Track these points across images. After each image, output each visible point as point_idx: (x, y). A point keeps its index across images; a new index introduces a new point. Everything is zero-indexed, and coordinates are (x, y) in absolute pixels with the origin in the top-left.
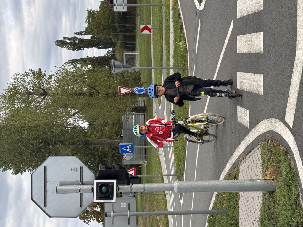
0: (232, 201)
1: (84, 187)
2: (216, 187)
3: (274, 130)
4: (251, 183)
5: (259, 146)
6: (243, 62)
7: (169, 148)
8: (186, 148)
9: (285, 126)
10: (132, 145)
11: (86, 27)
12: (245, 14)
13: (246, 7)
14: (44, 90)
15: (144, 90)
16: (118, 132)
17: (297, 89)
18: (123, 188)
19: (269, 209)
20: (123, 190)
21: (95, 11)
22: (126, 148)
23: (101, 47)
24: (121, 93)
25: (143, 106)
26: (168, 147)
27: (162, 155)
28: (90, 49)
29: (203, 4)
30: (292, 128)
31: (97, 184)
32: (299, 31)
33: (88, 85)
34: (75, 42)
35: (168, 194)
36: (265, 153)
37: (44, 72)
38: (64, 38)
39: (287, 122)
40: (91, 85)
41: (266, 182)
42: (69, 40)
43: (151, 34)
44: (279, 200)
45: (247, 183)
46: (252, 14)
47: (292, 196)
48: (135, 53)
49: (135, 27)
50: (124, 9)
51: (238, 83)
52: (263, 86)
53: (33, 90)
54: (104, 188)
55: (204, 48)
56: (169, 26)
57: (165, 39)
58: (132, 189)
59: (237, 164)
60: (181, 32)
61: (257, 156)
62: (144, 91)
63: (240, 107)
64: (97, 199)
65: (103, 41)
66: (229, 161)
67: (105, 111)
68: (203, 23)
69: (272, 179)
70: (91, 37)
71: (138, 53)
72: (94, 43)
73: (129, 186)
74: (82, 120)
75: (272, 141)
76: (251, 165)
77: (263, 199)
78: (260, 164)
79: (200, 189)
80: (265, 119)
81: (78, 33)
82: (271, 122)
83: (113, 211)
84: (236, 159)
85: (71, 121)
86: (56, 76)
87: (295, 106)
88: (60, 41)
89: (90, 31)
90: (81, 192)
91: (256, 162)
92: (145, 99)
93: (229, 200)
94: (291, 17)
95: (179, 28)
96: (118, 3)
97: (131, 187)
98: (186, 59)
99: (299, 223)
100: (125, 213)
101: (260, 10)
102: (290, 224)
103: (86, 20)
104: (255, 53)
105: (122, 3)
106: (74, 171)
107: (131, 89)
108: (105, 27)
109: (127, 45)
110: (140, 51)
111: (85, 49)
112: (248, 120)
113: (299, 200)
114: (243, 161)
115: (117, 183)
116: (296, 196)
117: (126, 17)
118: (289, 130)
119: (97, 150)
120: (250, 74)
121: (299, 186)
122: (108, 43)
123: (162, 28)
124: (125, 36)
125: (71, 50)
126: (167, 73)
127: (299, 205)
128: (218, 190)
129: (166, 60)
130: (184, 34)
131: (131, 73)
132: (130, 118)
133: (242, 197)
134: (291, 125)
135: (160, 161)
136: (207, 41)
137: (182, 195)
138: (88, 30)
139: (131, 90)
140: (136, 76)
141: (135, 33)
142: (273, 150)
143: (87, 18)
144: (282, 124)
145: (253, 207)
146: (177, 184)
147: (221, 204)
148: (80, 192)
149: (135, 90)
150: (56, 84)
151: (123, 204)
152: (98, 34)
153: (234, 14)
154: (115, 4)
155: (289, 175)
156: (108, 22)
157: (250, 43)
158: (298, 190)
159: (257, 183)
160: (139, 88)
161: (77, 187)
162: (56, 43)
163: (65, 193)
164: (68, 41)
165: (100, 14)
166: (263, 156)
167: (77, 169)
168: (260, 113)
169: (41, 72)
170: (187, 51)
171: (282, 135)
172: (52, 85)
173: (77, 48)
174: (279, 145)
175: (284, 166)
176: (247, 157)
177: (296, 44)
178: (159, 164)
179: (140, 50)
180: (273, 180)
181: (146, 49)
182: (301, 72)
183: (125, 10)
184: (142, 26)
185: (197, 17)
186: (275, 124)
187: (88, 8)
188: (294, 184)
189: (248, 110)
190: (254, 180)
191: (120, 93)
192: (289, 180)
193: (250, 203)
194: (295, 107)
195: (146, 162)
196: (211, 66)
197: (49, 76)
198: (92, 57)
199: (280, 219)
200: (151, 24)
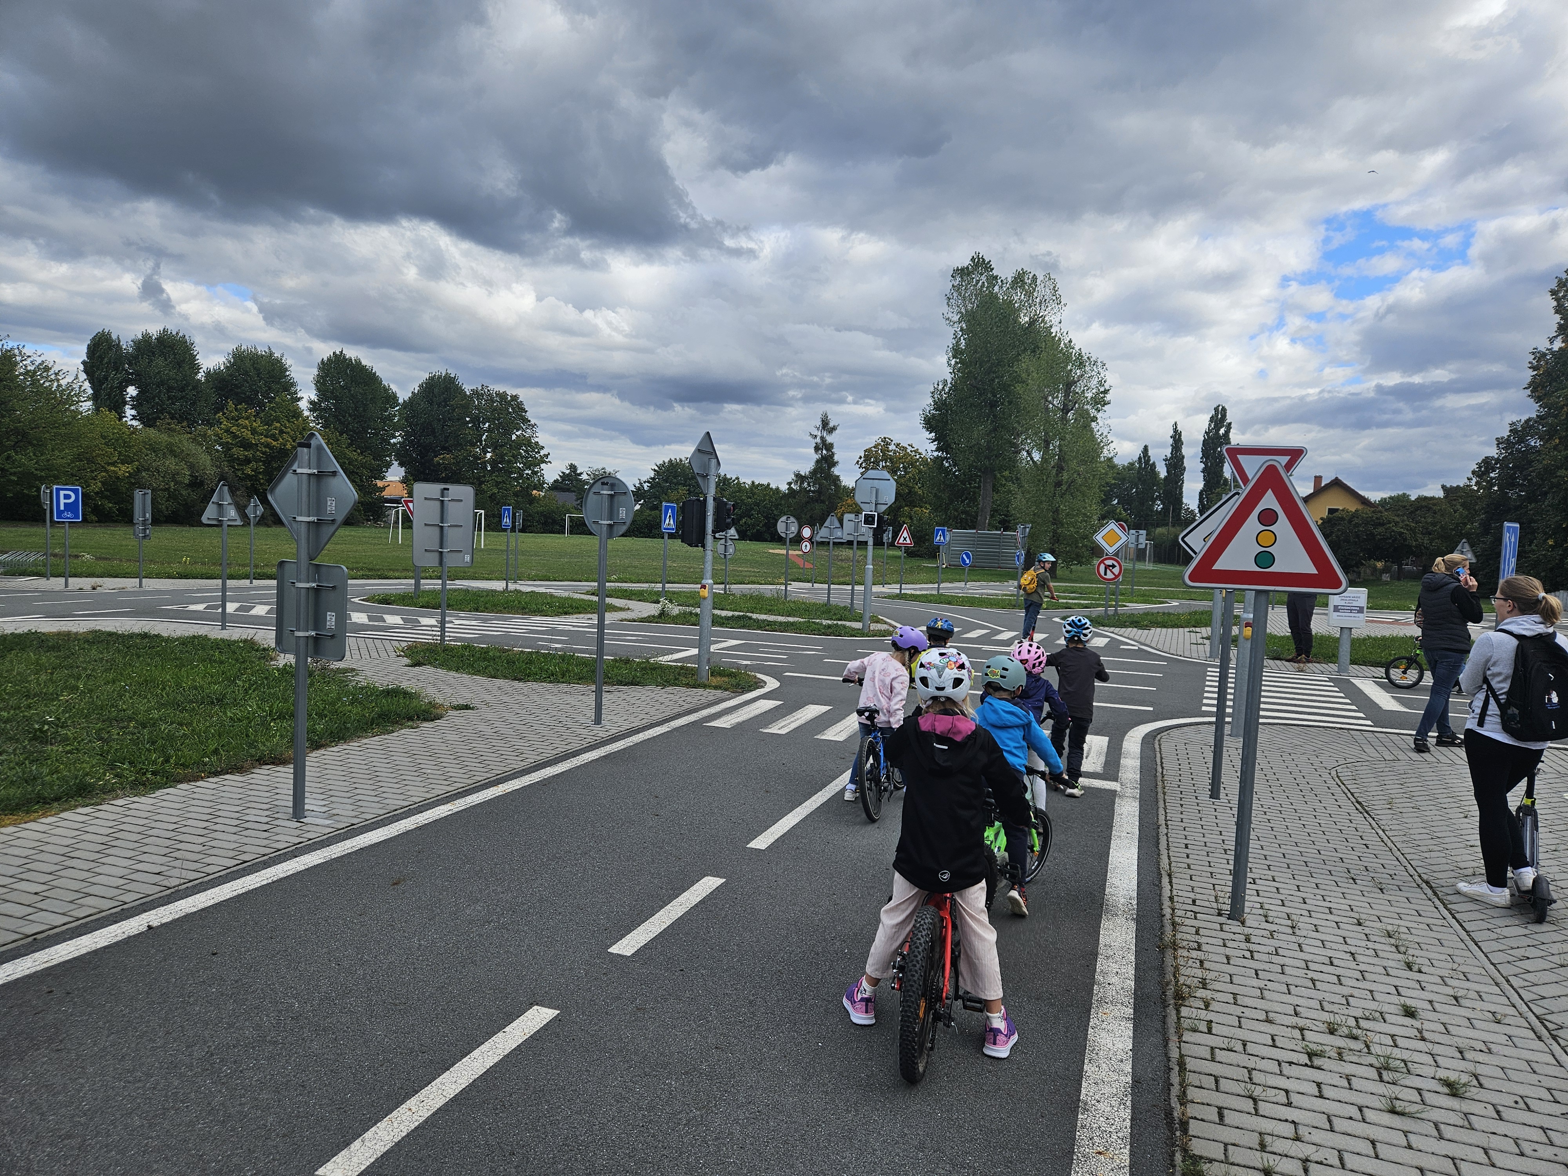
28: (1201, 476)
34: (1219, 446)
38: (1230, 424)
42: (1225, 434)
70: (1227, 478)
72: (1213, 484)
125: (1204, 436)
162: (1220, 408)
173: (1206, 449)
198: (1183, 478)
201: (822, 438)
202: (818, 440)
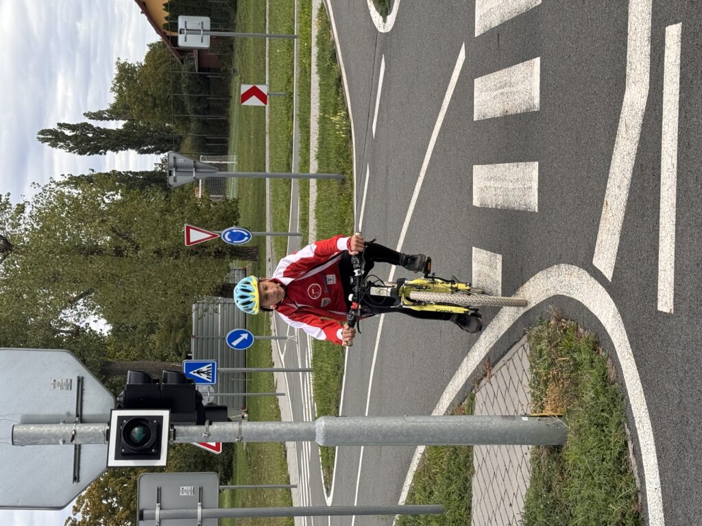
0: (456, 483)
1: (86, 427)
2: (421, 433)
3: (565, 294)
4: (507, 424)
5: (525, 338)
6: (489, 140)
7: (300, 373)
8: (343, 370)
9: (593, 279)
10: (213, 364)
11: (113, 101)
12: (496, 23)
13: (499, 6)
14: (5, 239)
15: (245, 236)
16: (182, 348)
17: (627, 182)
18: (187, 431)
19: (549, 490)
20: (185, 438)
21: (136, 65)
22: (198, 372)
23: (147, 149)
24: (192, 240)
26: (299, 371)
27: (284, 395)
28: (122, 153)
29: (391, 18)
30: (610, 280)
31: (120, 419)
32: (634, 38)
33: (113, 230)
34: (85, 135)
36: (541, 351)
37: (7, 197)
38: (59, 125)
39: (598, 268)
40: (120, 230)
41: (543, 422)
42: (72, 129)
43: (265, 107)
44: (575, 465)
45: (497, 423)
46: (512, 20)
47: (608, 449)
48: (226, 161)
49: (228, 101)
50: (202, 41)
51: (474, 192)
52: (539, 189)
54: (136, 429)
55: (392, 122)
56: (309, 85)
57: (299, 116)
58: (209, 435)
59: (469, 389)
60: (338, 93)
61: (520, 363)
62: (246, 238)
63: (478, 249)
64: (117, 458)
65: (152, 136)
66: (449, 385)
67: (151, 291)
68: (391, 62)
69: (556, 414)
70: (125, 125)
71: (233, 161)
72: (131, 139)
73: (203, 428)
74: (95, 314)
75: (559, 320)
76: (503, 388)
77: (534, 469)
78: (526, 383)
79: (380, 438)
80: (541, 270)
81: (94, 114)
82: (557, 274)
83: (160, 506)
84: (467, 377)
85: (69, 315)
86: (35, 205)
87: (620, 225)
88: (51, 132)
89: (122, 110)
90: (77, 441)
91: (518, 379)
92: (247, 267)
93: (447, 481)
94: (612, 8)
95: (333, 85)
96: (188, 28)
97: (207, 429)
98: (348, 156)
99: (627, 517)
100: (191, 511)
101: (534, 6)
102: (603, 520)
103: (113, 86)
104: (519, 112)
105: (200, 28)
106: (62, 389)
107: (216, 233)
108: (158, 102)
109: (208, 143)
110: (238, 157)
111: (109, 152)
112: (499, 279)
113: (626, 460)
114: (483, 382)
115: (171, 420)
116: (618, 449)
117: (208, 78)
118: (604, 287)
120: (507, 165)
121: (626, 425)
122: (163, 139)
123: (292, 94)
124: (205, 123)
125: (75, 153)
126: (301, 196)
127: (626, 472)
128: (426, 439)
129: (300, 166)
130: (344, 97)
131: (215, 204)
132: (211, 310)
133: (479, 470)
134: (609, 275)
135: (279, 411)
136: (401, 103)
137: (331, 485)
138: (116, 109)
139: (214, 236)
140: (227, 211)
141: (228, 116)
142: (560, 342)
143: (116, 81)
144: (586, 276)
145: (506, 490)
146: (323, 423)
147: (427, 494)
148: (74, 442)
149: (225, 236)
150: (35, 226)
151: (185, 488)
152: (140, 118)
153: (469, 26)
154: (181, 30)
155: (602, 399)
156: (166, 90)
157: (506, 90)
158: (625, 433)
159: (521, 425)
160: (235, 231)
161: (67, 428)
162: (41, 136)
163: (35, 444)
164: (68, 133)
165: (145, 72)
166: (534, 362)
167: (69, 382)
168: (528, 257)
170: (351, 137)
171: (586, 303)
172: (26, 229)
173: (89, 150)
174: (577, 330)
175: (589, 378)
176: (493, 371)
177: (625, 71)
178: (276, 417)
179: (239, 155)
180: (560, 416)
181: (252, 151)
182: (638, 139)
183: (206, 44)
184: (245, 88)
185: (378, 50)
186: (567, 278)
187: (119, 59)
188: (615, 419)
189: (500, 253)
190: (513, 417)
191: (189, 242)
192: (602, 411)
193: (500, 481)
194: (619, 229)
195: (246, 415)
196: (408, 163)
197: (18, 205)
198: (124, 172)
199: (579, 510)
200: (267, 83)
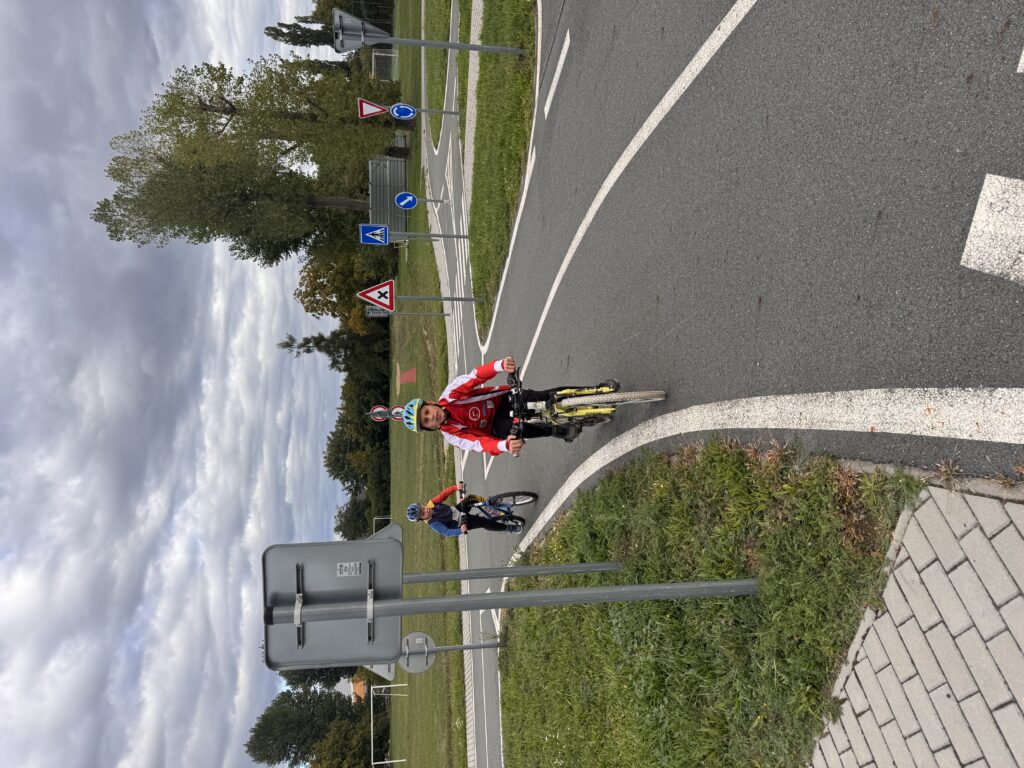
10: (386, 228)
11: (314, 9)
14: (230, 103)
16: (363, 186)
22: (373, 235)
24: (365, 113)
25: (403, 146)
26: (454, 237)
34: (296, 32)
35: (448, 315)
37: (230, 71)
38: (279, 24)
42: (287, 28)
53: (210, 101)
62: (411, 114)
70: (322, 27)
81: (302, 18)
85: (285, 161)
88: (274, 29)
89: (320, 16)
107: (385, 108)
119: (329, 212)
131: (384, 86)
132: (382, 166)
137: (486, 339)
138: (316, 15)
139: (384, 110)
140: (392, 90)
149: (394, 111)
151: (345, 565)
160: (400, 107)
162: (267, 31)
164: (285, 30)
169: (225, 70)
172: (246, 96)
173: (299, 43)
191: (362, 115)
197: (239, 77)
201: (300, 346)
202: (301, 350)
